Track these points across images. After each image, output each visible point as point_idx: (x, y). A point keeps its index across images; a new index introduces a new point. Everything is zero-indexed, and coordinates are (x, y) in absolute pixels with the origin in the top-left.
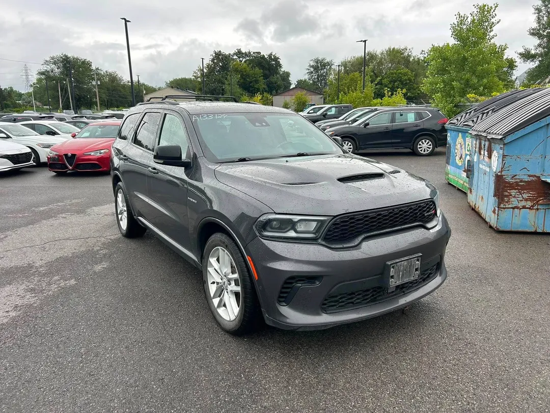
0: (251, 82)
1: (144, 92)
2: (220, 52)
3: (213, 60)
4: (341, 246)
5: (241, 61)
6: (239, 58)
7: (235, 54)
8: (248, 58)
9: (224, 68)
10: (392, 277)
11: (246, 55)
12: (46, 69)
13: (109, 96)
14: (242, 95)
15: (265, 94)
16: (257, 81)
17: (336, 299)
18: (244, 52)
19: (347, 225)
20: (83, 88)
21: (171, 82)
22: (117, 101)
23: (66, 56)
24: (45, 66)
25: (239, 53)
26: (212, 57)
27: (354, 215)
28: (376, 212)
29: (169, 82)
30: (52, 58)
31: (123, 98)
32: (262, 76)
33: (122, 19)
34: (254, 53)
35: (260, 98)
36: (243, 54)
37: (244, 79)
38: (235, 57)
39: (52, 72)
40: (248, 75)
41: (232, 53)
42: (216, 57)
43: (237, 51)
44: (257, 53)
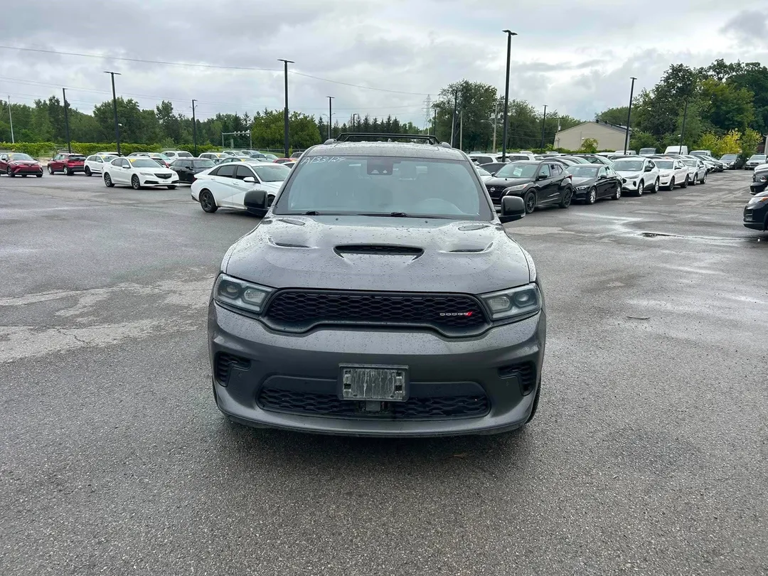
0: (728, 112)
1: (559, 129)
2: (681, 65)
3: (667, 80)
4: (282, 329)
5: (720, 79)
6: (718, 73)
7: (713, 68)
8: (734, 74)
9: (686, 91)
10: (348, 386)
11: (731, 68)
12: (442, 100)
13: (513, 134)
14: (705, 132)
15: (748, 131)
16: (740, 111)
17: (276, 395)
18: (728, 64)
19: (293, 304)
20: (480, 124)
21: (605, 114)
22: (521, 140)
23: (466, 83)
24: (441, 96)
25: (720, 67)
26: (666, 75)
27: (305, 293)
28: (340, 294)
29: (601, 114)
30: (451, 87)
31: (530, 136)
32: (751, 101)
33: (506, 31)
34: (747, 65)
35: (737, 137)
36: (726, 66)
37: (718, 107)
38: (711, 72)
39: (449, 103)
40: (726, 101)
41: (706, 67)
42: (672, 73)
43: (716, 63)
44: (752, 64)
